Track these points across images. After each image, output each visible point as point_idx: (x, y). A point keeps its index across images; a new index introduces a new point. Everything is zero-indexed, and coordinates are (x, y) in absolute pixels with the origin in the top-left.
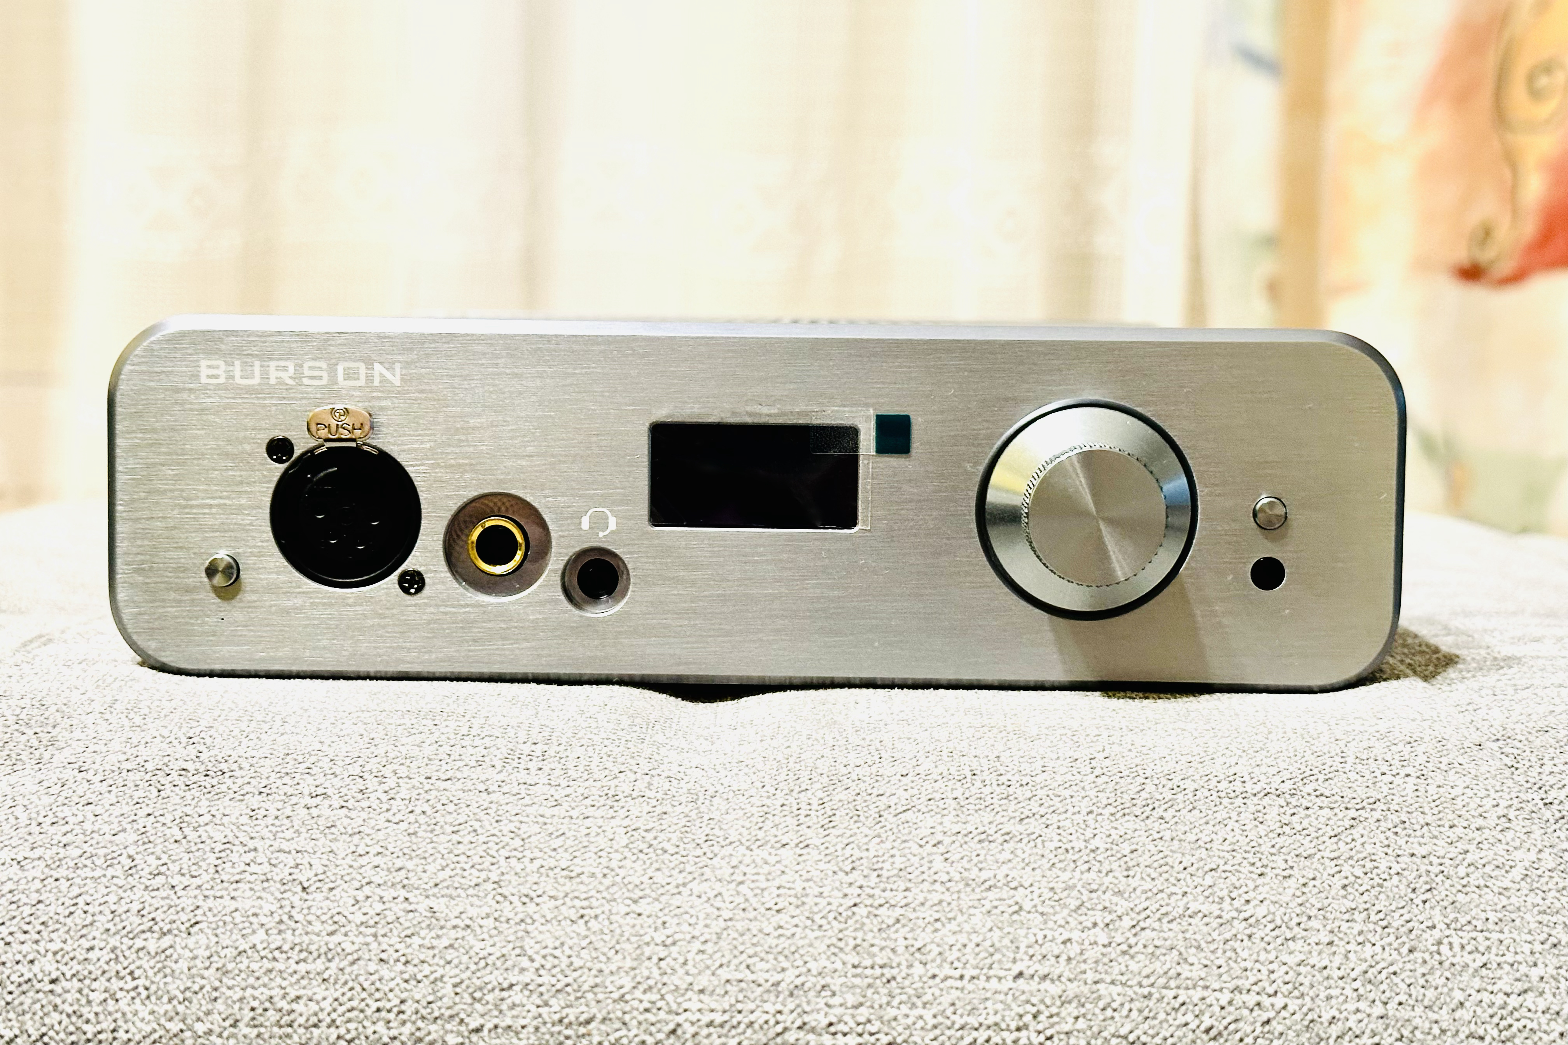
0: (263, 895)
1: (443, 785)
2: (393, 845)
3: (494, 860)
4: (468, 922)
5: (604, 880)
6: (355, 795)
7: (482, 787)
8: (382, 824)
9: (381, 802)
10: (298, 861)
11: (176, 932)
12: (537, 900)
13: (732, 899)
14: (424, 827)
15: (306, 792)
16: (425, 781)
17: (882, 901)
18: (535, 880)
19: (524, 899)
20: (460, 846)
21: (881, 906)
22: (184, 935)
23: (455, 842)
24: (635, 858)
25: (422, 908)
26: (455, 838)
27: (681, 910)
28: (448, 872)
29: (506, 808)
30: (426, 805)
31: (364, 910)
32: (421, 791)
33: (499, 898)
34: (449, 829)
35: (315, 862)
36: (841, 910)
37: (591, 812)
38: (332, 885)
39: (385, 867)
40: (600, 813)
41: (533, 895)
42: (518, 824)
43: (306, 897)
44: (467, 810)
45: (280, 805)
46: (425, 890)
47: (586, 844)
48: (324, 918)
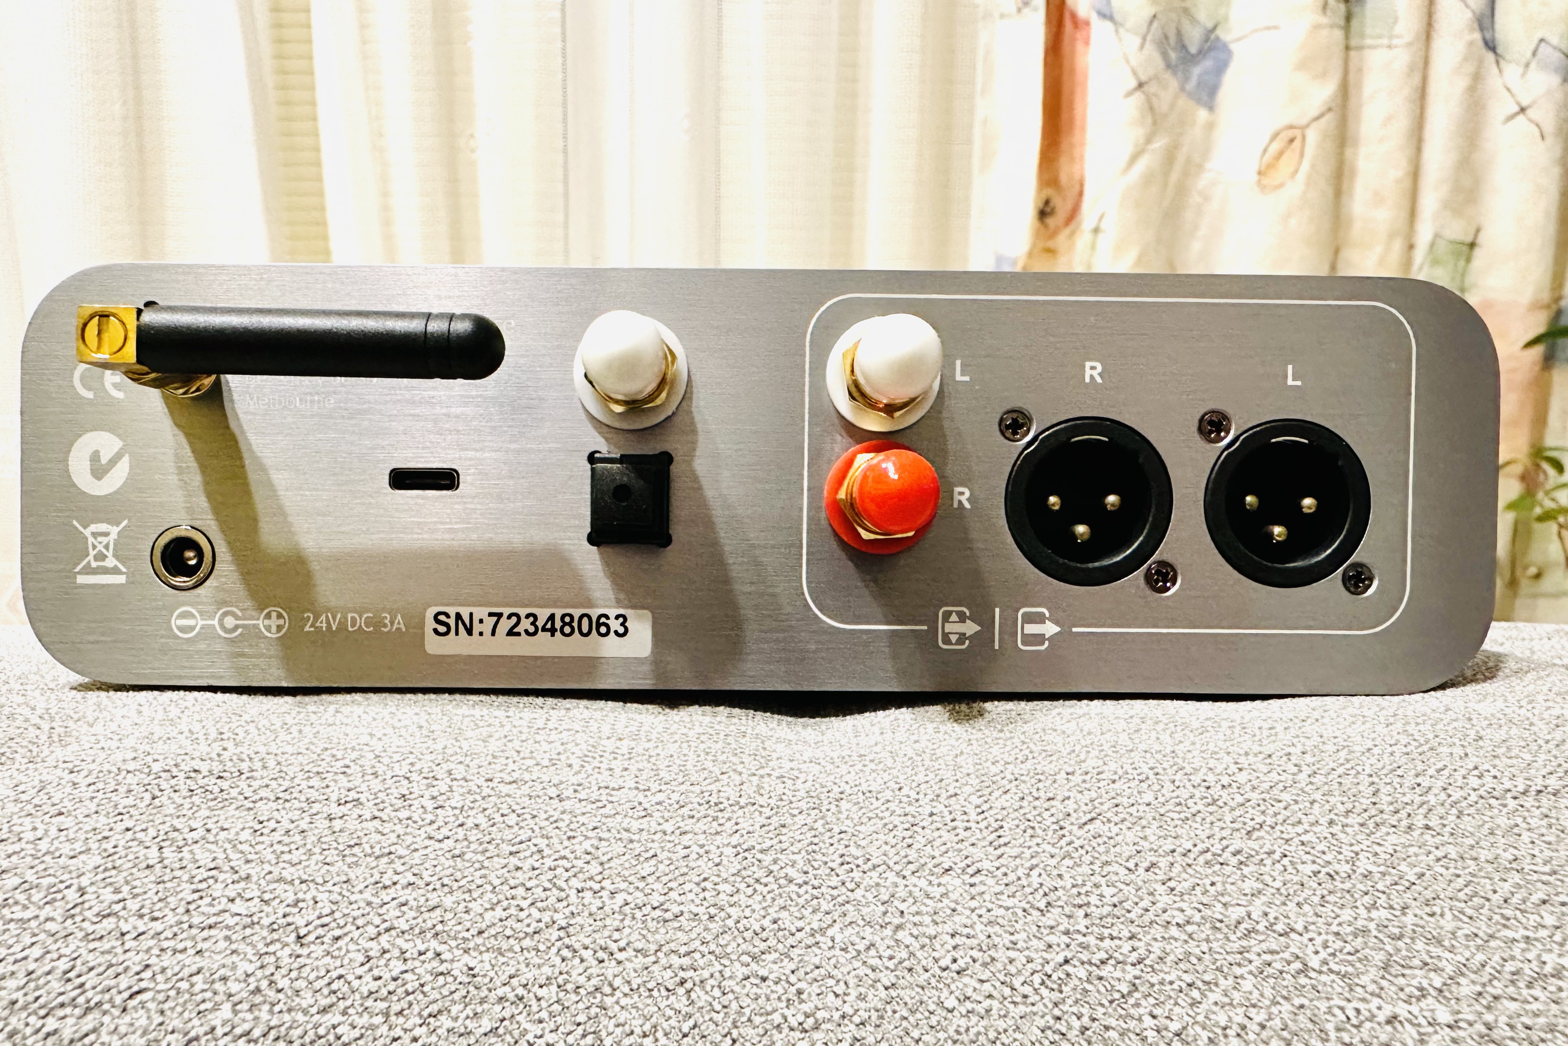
0: (242, 947)
1: (505, 789)
2: (430, 872)
3: (563, 895)
4: (521, 991)
5: (711, 926)
6: (394, 801)
7: (553, 792)
8: (420, 842)
9: (425, 812)
10: (301, 896)
11: (106, 1006)
12: (620, 956)
13: (889, 952)
14: (473, 847)
15: (334, 797)
16: (485, 784)
17: (1103, 955)
18: (616, 923)
19: (601, 955)
20: (519, 874)
21: (1103, 962)
22: (116, 1012)
23: (511, 867)
24: (750, 891)
25: (457, 969)
26: (514, 861)
27: (822, 971)
28: (499, 913)
29: (582, 819)
30: (481, 815)
31: (376, 972)
32: (478, 797)
33: (565, 953)
34: (506, 848)
35: (322, 897)
36: (1048, 969)
37: (688, 825)
38: (338, 932)
39: (414, 904)
40: (701, 826)
41: (614, 947)
42: (595, 842)
43: (300, 951)
44: (531, 822)
45: (296, 815)
46: (465, 939)
47: (685, 870)
48: (318, 985)
